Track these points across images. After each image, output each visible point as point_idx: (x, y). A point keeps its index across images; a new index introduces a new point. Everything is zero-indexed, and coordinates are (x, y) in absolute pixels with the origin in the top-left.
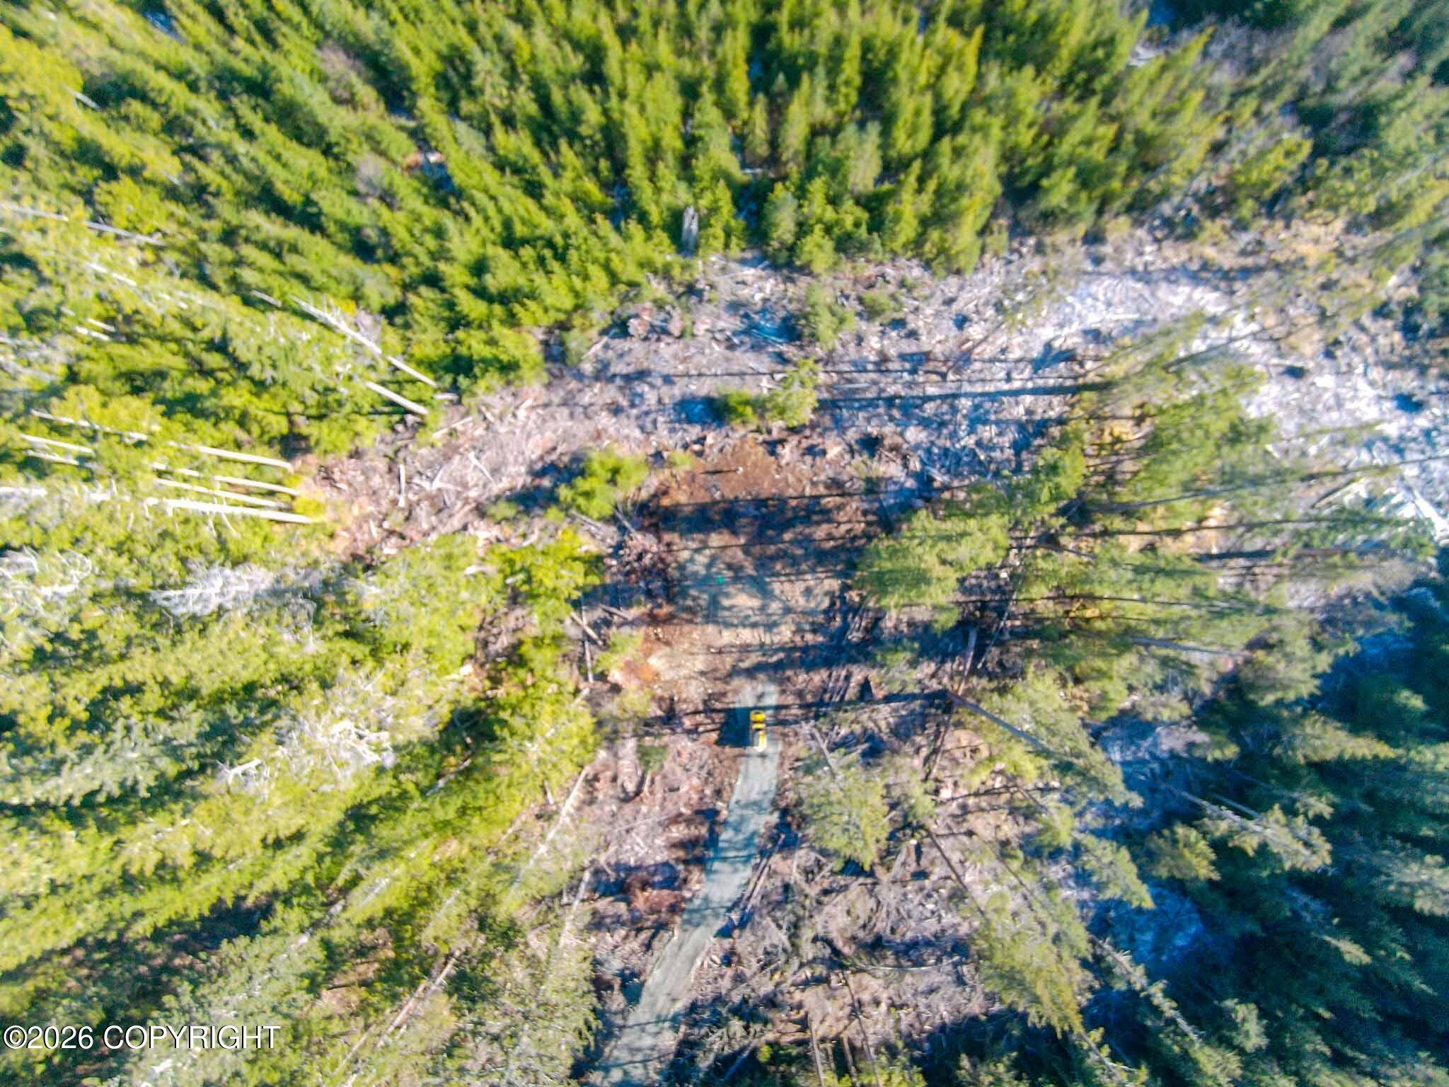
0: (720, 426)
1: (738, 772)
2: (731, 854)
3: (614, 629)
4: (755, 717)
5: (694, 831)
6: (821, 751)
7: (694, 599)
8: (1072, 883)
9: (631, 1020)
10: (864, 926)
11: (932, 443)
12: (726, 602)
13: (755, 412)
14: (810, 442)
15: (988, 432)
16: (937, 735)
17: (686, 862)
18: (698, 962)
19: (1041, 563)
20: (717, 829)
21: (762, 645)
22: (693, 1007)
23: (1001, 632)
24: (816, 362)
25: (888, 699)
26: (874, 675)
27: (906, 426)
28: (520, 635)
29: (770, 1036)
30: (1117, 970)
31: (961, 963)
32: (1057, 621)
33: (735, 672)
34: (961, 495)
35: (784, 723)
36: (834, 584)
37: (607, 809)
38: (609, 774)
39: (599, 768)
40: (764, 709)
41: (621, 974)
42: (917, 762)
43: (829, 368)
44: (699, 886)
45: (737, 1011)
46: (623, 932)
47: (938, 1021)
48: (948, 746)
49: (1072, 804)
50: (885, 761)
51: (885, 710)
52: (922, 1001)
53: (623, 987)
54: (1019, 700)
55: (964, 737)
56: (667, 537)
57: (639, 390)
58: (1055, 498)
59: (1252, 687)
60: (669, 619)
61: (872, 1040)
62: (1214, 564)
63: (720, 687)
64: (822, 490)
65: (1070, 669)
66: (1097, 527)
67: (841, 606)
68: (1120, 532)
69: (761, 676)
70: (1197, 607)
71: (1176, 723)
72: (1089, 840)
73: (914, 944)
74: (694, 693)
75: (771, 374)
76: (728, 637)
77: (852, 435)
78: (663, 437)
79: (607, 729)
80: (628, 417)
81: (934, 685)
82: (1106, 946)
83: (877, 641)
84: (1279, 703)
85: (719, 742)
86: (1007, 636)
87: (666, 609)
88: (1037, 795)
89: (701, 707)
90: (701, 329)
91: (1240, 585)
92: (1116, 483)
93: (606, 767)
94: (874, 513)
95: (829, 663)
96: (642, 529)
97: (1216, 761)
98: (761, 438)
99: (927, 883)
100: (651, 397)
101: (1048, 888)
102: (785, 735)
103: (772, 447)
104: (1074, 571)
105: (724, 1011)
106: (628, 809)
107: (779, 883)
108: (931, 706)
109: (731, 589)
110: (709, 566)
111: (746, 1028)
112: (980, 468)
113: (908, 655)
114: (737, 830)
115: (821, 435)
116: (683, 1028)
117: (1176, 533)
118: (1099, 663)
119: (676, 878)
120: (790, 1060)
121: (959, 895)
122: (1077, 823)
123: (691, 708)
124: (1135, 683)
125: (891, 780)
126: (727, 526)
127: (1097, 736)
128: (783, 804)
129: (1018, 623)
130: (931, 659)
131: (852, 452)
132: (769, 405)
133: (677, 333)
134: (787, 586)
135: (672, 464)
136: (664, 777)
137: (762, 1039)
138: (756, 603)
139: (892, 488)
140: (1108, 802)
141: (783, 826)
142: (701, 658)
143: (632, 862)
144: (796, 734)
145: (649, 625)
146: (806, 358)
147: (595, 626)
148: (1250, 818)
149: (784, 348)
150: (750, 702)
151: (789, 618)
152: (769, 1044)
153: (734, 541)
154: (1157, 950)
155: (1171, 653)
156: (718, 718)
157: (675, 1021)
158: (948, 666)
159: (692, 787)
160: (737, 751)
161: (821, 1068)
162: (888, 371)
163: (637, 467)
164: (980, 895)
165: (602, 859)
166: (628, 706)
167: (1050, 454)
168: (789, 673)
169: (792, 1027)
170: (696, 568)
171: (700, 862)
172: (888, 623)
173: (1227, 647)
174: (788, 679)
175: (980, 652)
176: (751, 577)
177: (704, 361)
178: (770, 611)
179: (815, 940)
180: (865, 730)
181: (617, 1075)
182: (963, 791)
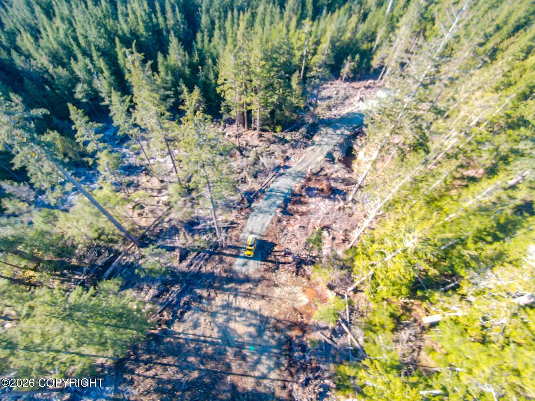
1: (267, 228)
2: (278, 194)
3: (331, 325)
4: (252, 254)
5: (295, 208)
7: (273, 337)
9: (331, 147)
12: (252, 330)
16: (156, 226)
17: (301, 195)
18: (301, 160)
20: (283, 206)
21: (236, 296)
22: (305, 147)
25: (173, 249)
26: (175, 263)
29: (275, 133)
33: (257, 282)
35: (235, 247)
36: (177, 328)
37: (338, 225)
38: (336, 241)
39: (342, 245)
40: (245, 257)
41: (334, 163)
42: (172, 215)
44: (296, 185)
46: (333, 176)
48: (153, 220)
50: (189, 218)
51: (178, 244)
53: (333, 159)
55: (142, 222)
56: (283, 395)
60: (293, 325)
63: (268, 275)
67: (177, 311)
69: (241, 276)
74: (283, 275)
76: (256, 305)
81: (145, 251)
83: (165, 283)
85: (275, 245)
87: (294, 333)
89: (281, 265)
93: (338, 246)
95: (198, 275)
102: (237, 241)
105: (292, 143)
106: (327, 223)
107: (259, 179)
108: (151, 241)
109: (246, 339)
110: (258, 362)
111: (284, 137)
114: (274, 203)
116: (310, 142)
119: (306, 190)
123: (287, 266)
128: (248, 210)
130: (139, 267)
134: (208, 333)
136: (306, 234)
138: (232, 325)
141: (250, 202)
142: (275, 296)
143: (327, 200)
145: (306, 325)
147: (343, 332)
150: (251, 262)
151: (214, 309)
153: (235, 378)
156: (272, 258)
157: (313, 144)
159: (293, 226)
160: (265, 239)
165: (342, 204)
166: (323, 275)
168: (224, 275)
169: (266, 135)
170: (268, 363)
171: (294, 194)
174: (226, 271)
176: (230, 346)
178: (225, 317)
179: (248, 157)
180: (192, 236)
181: (338, 132)
182: (156, 199)
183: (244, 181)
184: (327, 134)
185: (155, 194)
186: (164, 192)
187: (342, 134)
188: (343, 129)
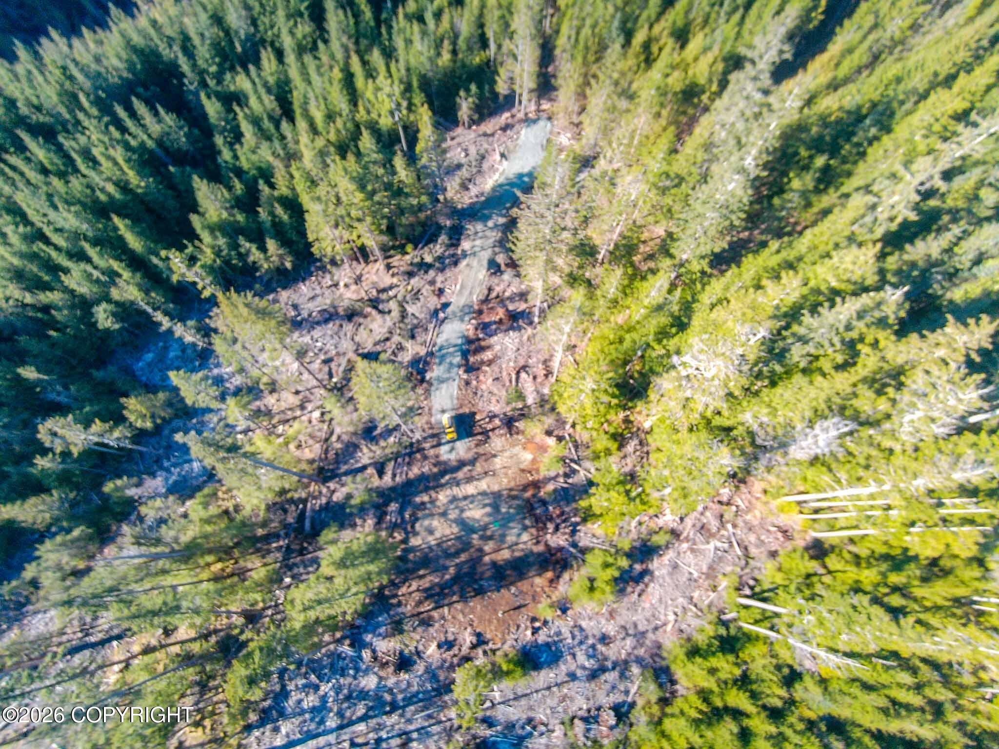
0: (524, 647)
1: (458, 398)
2: (451, 350)
3: (561, 472)
4: (454, 435)
5: (478, 358)
6: (405, 423)
7: (511, 507)
8: (226, 376)
9: (490, 251)
10: (360, 325)
11: (355, 678)
12: (488, 509)
13: (500, 667)
14: (451, 653)
15: (311, 701)
16: (326, 452)
17: (479, 339)
18: (458, 287)
19: (258, 597)
20: (464, 362)
21: (458, 485)
22: (456, 263)
23: (287, 535)
24: (460, 727)
25: (364, 468)
26: (376, 482)
27: (378, 687)
28: (621, 454)
29: (408, 257)
30: (193, 331)
31: (297, 316)
32: (243, 554)
33: (473, 462)
34: (327, 638)
35: (433, 436)
36: (415, 542)
37: (535, 360)
38: (539, 380)
39: (546, 382)
40: (449, 442)
41: (502, 273)
42: (338, 430)
43: (448, 724)
44: (468, 327)
45: (429, 266)
46: (507, 294)
47: (307, 283)
48: (318, 446)
49: (227, 425)
50: (361, 426)
51: (365, 461)
52: (318, 291)
53: (499, 266)
54: (270, 489)
55: (308, 454)
56: (540, 548)
57: (592, 661)
58: (250, 655)
59: (90, 538)
60: (525, 488)
61: (346, 266)
62: (116, 631)
63: (481, 450)
64: (435, 614)
65: (231, 520)
66: (213, 639)
67: (407, 527)
68: (194, 640)
69: (455, 463)
70: (130, 592)
71: (150, 498)
72: (214, 405)
73: (326, 321)
74: (497, 442)
75: (494, 705)
76: (483, 485)
77: (420, 668)
78: (563, 626)
79: (547, 407)
80: (594, 636)
81: (332, 485)
82: (201, 344)
83: (377, 507)
84: (69, 531)
85: (474, 414)
86: (282, 533)
87: (529, 494)
88: (253, 426)
89: (490, 433)
90: (559, 732)
91: (95, 618)
92: (198, 683)
93: (542, 384)
94: (392, 605)
95: (409, 483)
96: (561, 549)
97: (120, 477)
98: (491, 645)
99: (323, 357)
100: (581, 658)
101: (242, 370)
102: (432, 428)
103: (480, 641)
104: (232, 597)
105: (437, 265)
106: (522, 363)
107: (418, 338)
108: (332, 470)
109: (486, 519)
110: (505, 534)
111: (422, 259)
112: (315, 667)
113: (353, 502)
114: (451, 364)
115: (445, 661)
116: (459, 252)
117: (148, 650)
118: (209, 529)
119: (482, 329)
120: (393, 247)
121: (301, 355)
122: (223, 413)
123: (497, 431)
124: (183, 521)
125: (355, 415)
126: (501, 566)
127: (210, 476)
128: (425, 385)
129: (274, 545)
130: (336, 503)
131: (418, 653)
132: (490, 676)
133: (576, 721)
134: (448, 532)
135: (551, 606)
136: (504, 385)
137: (412, 255)
138: (468, 514)
139: (382, 630)
140: (199, 433)
141: (422, 372)
142: (498, 466)
143: (511, 333)
144: (424, 431)
145: (538, 481)
146: (468, 729)
147: (574, 472)
148: (97, 444)
149: (488, 732)
150: (458, 444)
151: (442, 509)
152: (407, 253)
153: (494, 556)
154: (166, 348)
155: (153, 550)
156: (478, 429)
157: (465, 255)
158: (324, 500)
159: (485, 383)
160: (461, 411)
161: (375, 247)
162: (400, 736)
163: (577, 596)
164: (288, 357)
165: (530, 331)
166: (538, 424)
167: (256, 694)
168: (435, 470)
169: (395, 264)
170: (515, 531)
171: (469, 341)
172: (370, 522)
173: (108, 564)
174: (435, 466)
175: (302, 516)
176: (473, 533)
177: (549, 701)
178: (457, 511)
179: (390, 312)
180: (377, 444)
181: (490, 224)
182: (305, 418)
183: (400, 348)
184: (476, 233)
185: (298, 413)
186: (310, 407)
187: (496, 226)
188: (495, 217)
